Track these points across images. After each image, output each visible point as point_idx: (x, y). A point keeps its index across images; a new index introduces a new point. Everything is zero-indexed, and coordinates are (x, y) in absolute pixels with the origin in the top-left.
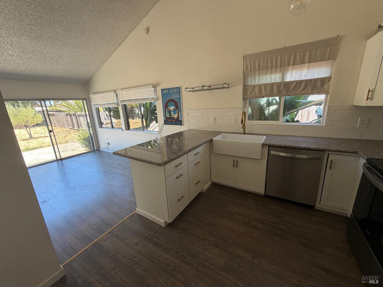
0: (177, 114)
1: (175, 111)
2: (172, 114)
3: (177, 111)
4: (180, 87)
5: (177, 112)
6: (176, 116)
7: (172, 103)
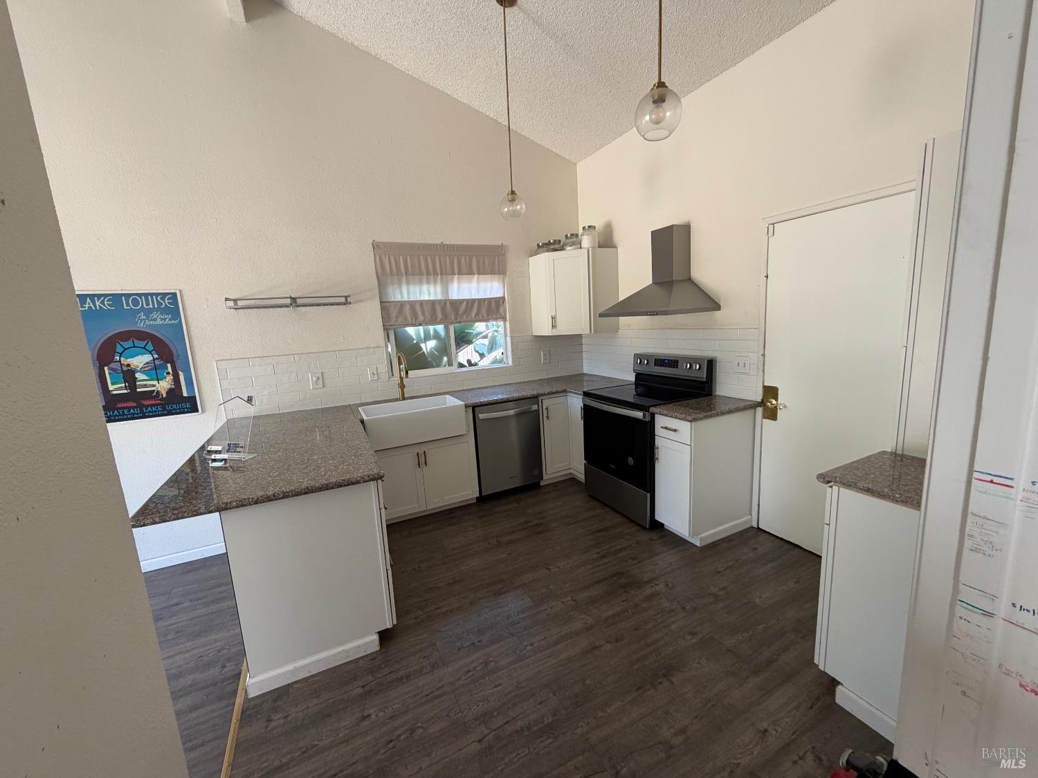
0: (170, 378)
1: (155, 368)
2: (140, 381)
3: (167, 368)
4: (175, 294)
6: (164, 386)
7: (140, 344)
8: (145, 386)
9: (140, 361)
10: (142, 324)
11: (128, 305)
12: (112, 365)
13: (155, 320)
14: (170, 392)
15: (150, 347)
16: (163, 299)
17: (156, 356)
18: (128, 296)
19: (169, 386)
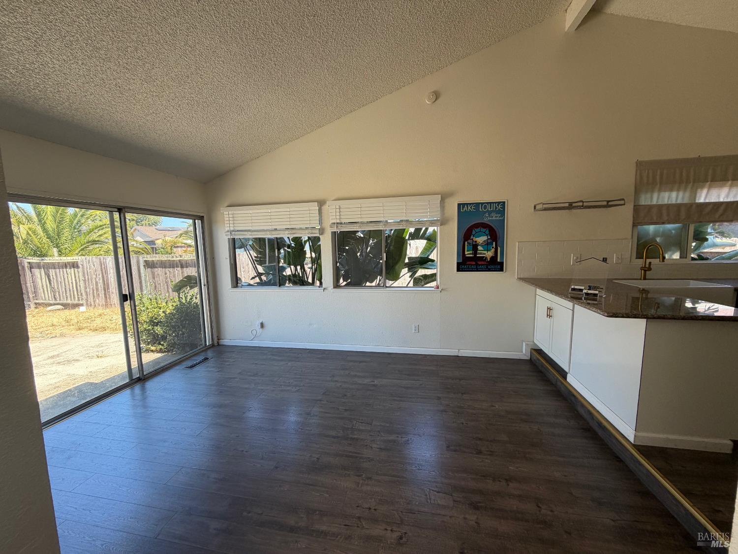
0: (493, 250)
1: (487, 244)
2: (480, 250)
3: (493, 245)
4: (504, 202)
5: (493, 247)
6: (489, 254)
7: (483, 230)
8: (481, 254)
9: (481, 239)
10: (486, 220)
11: (482, 209)
12: (469, 241)
13: (493, 217)
14: (492, 258)
15: (487, 232)
16: (498, 205)
17: (489, 237)
18: (482, 204)
19: (492, 255)
